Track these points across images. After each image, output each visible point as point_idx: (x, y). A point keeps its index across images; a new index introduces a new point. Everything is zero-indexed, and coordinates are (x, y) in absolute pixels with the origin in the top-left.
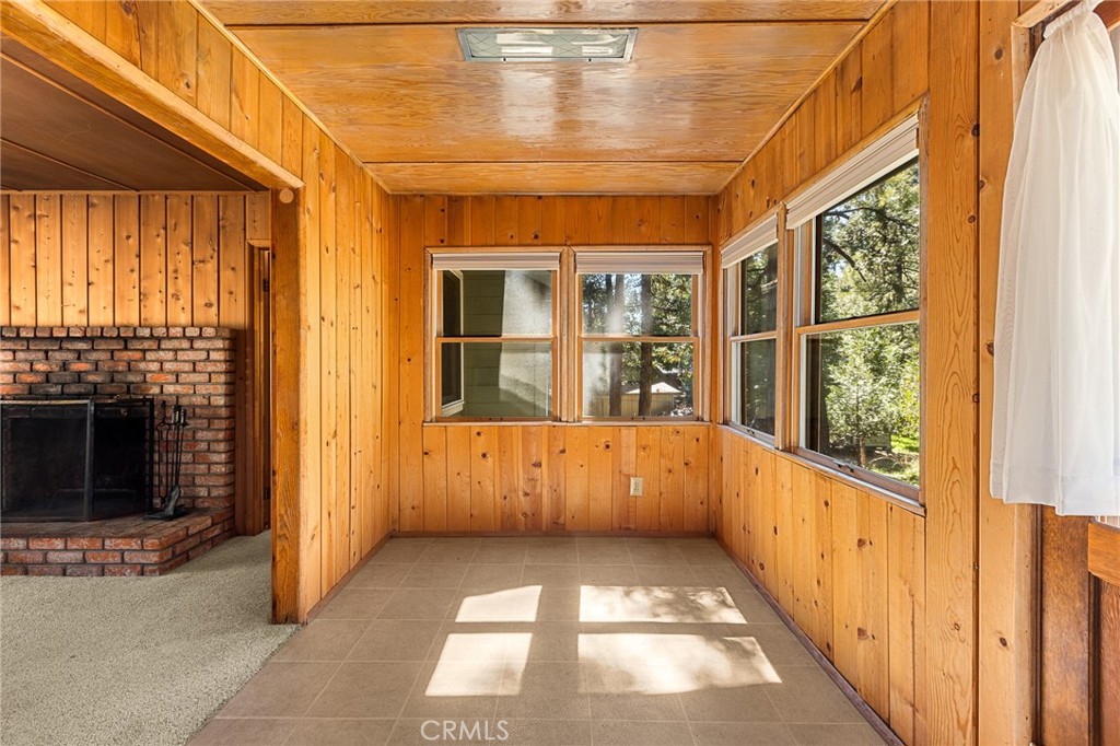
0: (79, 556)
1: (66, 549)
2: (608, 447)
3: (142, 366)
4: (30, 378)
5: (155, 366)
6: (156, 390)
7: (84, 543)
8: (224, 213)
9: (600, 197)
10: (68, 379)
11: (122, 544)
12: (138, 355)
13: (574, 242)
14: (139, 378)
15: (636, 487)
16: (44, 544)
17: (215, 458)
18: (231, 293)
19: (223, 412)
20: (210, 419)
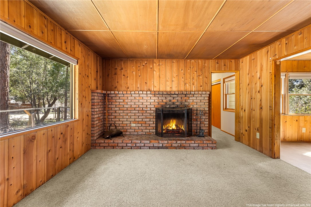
0: (197, 145)
1: (195, 143)
2: (297, 121)
3: (189, 101)
4: (162, 104)
5: (192, 101)
6: (192, 106)
7: (199, 142)
8: (205, 64)
9: (295, 60)
10: (171, 104)
11: (208, 142)
12: (188, 98)
13: (289, 71)
14: (188, 104)
15: (304, 130)
16: (190, 142)
17: (206, 123)
18: (206, 83)
19: (208, 112)
20: (205, 113)
